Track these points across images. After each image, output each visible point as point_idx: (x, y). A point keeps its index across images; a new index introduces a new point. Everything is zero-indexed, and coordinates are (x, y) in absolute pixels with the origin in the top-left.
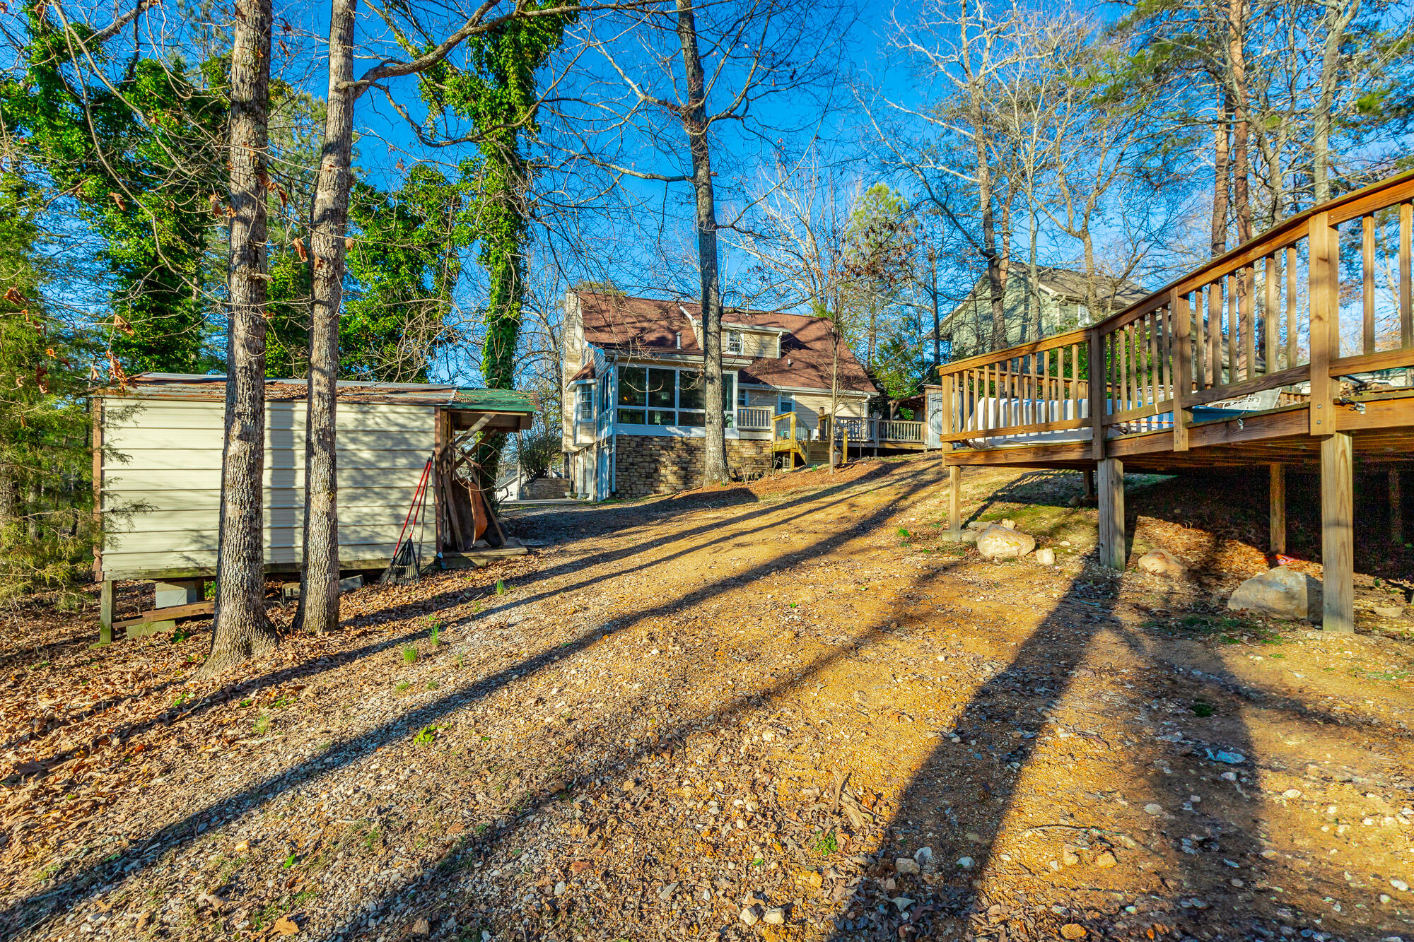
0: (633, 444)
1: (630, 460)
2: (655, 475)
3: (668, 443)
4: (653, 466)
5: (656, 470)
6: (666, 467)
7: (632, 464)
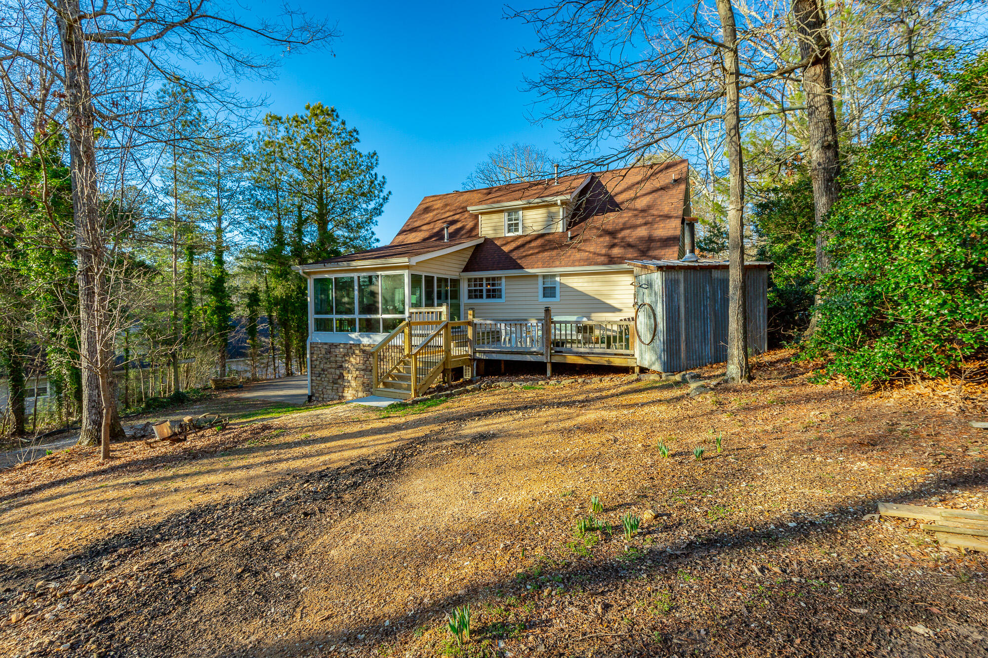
0: (323, 352)
1: (322, 366)
2: (339, 381)
3: (350, 349)
4: (338, 372)
5: (341, 376)
6: (348, 372)
7: (323, 370)
